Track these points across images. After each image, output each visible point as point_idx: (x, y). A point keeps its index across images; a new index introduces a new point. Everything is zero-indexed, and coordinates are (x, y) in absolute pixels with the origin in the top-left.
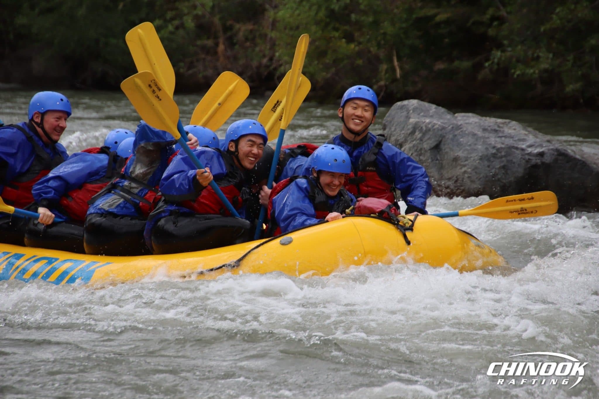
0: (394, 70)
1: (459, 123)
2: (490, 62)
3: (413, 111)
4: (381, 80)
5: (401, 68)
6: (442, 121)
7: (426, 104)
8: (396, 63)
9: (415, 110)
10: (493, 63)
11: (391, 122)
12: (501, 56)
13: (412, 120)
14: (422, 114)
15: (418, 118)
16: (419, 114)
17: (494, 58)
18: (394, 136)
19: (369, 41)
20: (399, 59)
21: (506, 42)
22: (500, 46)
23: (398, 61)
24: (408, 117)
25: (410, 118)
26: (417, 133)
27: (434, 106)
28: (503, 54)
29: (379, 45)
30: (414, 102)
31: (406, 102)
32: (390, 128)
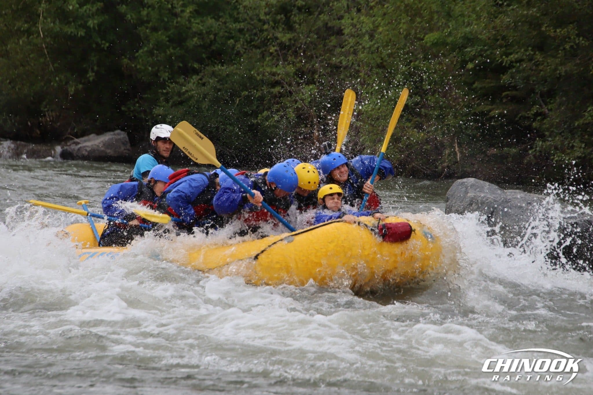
0: (455, 154)
1: (509, 197)
2: (534, 150)
3: (471, 187)
4: (445, 162)
5: (461, 153)
6: (494, 195)
7: (482, 182)
8: (457, 149)
9: (472, 186)
10: (535, 150)
11: (452, 196)
12: (542, 145)
13: (471, 194)
14: (478, 190)
15: (475, 193)
16: (475, 190)
17: (536, 147)
18: (454, 207)
19: (436, 130)
20: (460, 145)
21: (547, 133)
22: (542, 137)
23: (458, 147)
24: (466, 192)
25: (468, 193)
26: (473, 205)
27: (487, 184)
28: (544, 144)
29: (443, 134)
30: (471, 180)
31: (465, 180)
32: (452, 201)
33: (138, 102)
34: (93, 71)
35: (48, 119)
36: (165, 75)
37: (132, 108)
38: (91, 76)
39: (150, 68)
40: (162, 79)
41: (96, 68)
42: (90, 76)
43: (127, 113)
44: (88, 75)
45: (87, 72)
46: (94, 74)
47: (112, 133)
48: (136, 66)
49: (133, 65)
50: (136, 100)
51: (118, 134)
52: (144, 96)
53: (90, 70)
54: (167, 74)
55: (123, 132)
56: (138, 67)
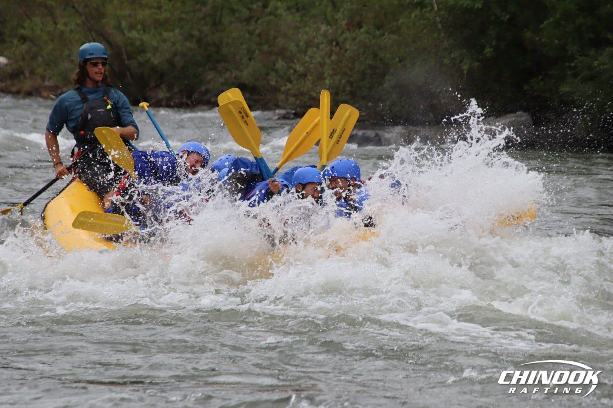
33: (542, 80)
34: (491, 47)
35: (443, 101)
36: (573, 49)
37: (536, 88)
38: (488, 51)
39: (556, 41)
40: (570, 53)
41: (494, 43)
42: (487, 53)
43: (531, 92)
44: (485, 52)
45: (483, 48)
46: (492, 49)
47: (513, 115)
48: (540, 39)
49: (537, 39)
50: (540, 77)
51: (521, 116)
52: (550, 73)
53: (488, 46)
54: (576, 47)
55: (526, 114)
56: (543, 40)
